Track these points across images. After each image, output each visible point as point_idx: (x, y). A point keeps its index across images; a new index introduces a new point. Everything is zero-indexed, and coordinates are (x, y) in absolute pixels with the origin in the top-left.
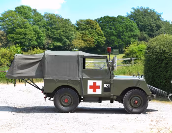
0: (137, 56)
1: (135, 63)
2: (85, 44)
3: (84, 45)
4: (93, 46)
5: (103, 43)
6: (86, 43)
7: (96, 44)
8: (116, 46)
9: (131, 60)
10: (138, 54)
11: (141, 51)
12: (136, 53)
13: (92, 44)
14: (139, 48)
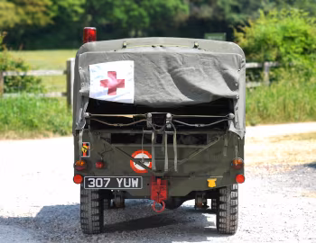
0: (279, 58)
1: (272, 79)
2: (17, 13)
3: (17, 19)
4: (44, 21)
5: (76, 12)
6: (21, 10)
7: (52, 14)
8: (119, 21)
9: (261, 69)
10: (282, 50)
11: (292, 39)
12: (275, 45)
13: (40, 15)
14: (285, 29)
